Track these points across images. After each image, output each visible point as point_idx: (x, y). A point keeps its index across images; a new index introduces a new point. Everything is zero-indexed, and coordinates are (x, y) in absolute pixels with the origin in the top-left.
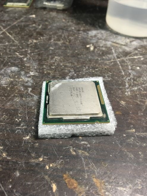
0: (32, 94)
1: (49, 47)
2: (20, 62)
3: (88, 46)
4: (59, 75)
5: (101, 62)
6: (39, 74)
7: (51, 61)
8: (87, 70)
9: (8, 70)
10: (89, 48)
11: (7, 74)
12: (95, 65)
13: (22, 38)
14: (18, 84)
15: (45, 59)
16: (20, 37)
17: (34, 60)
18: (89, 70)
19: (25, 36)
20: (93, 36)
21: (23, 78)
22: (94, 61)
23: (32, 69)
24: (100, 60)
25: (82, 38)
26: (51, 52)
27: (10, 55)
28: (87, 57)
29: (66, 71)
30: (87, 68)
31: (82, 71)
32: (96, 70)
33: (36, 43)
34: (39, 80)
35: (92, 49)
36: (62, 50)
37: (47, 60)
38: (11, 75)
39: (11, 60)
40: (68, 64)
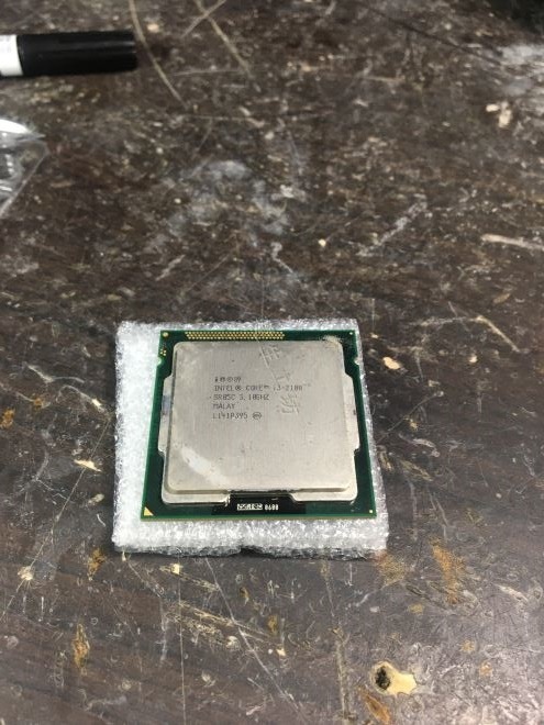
0: (282, 264)
1: (353, 97)
2: (254, 144)
3: (491, 108)
4: (374, 207)
5: (529, 179)
6: (311, 197)
7: (355, 155)
8: (471, 201)
9: (215, 169)
10: (493, 117)
11: (210, 184)
12: (506, 187)
13: (264, 49)
14: (243, 223)
15: (333, 142)
16: (257, 46)
17: (297, 144)
18: (478, 205)
19: (276, 46)
20: (518, 68)
21: (259, 205)
22: (504, 171)
23: (287, 177)
24: (527, 170)
25: (475, 73)
26: (356, 117)
27: (223, 115)
28: (482, 152)
29: (401, 196)
30: (473, 195)
31: (456, 203)
32: (506, 205)
33: (309, 77)
34: (308, 217)
35: (504, 120)
36: (397, 115)
37: (341, 148)
38: (224, 187)
39: (224, 136)
40: (409, 172)
